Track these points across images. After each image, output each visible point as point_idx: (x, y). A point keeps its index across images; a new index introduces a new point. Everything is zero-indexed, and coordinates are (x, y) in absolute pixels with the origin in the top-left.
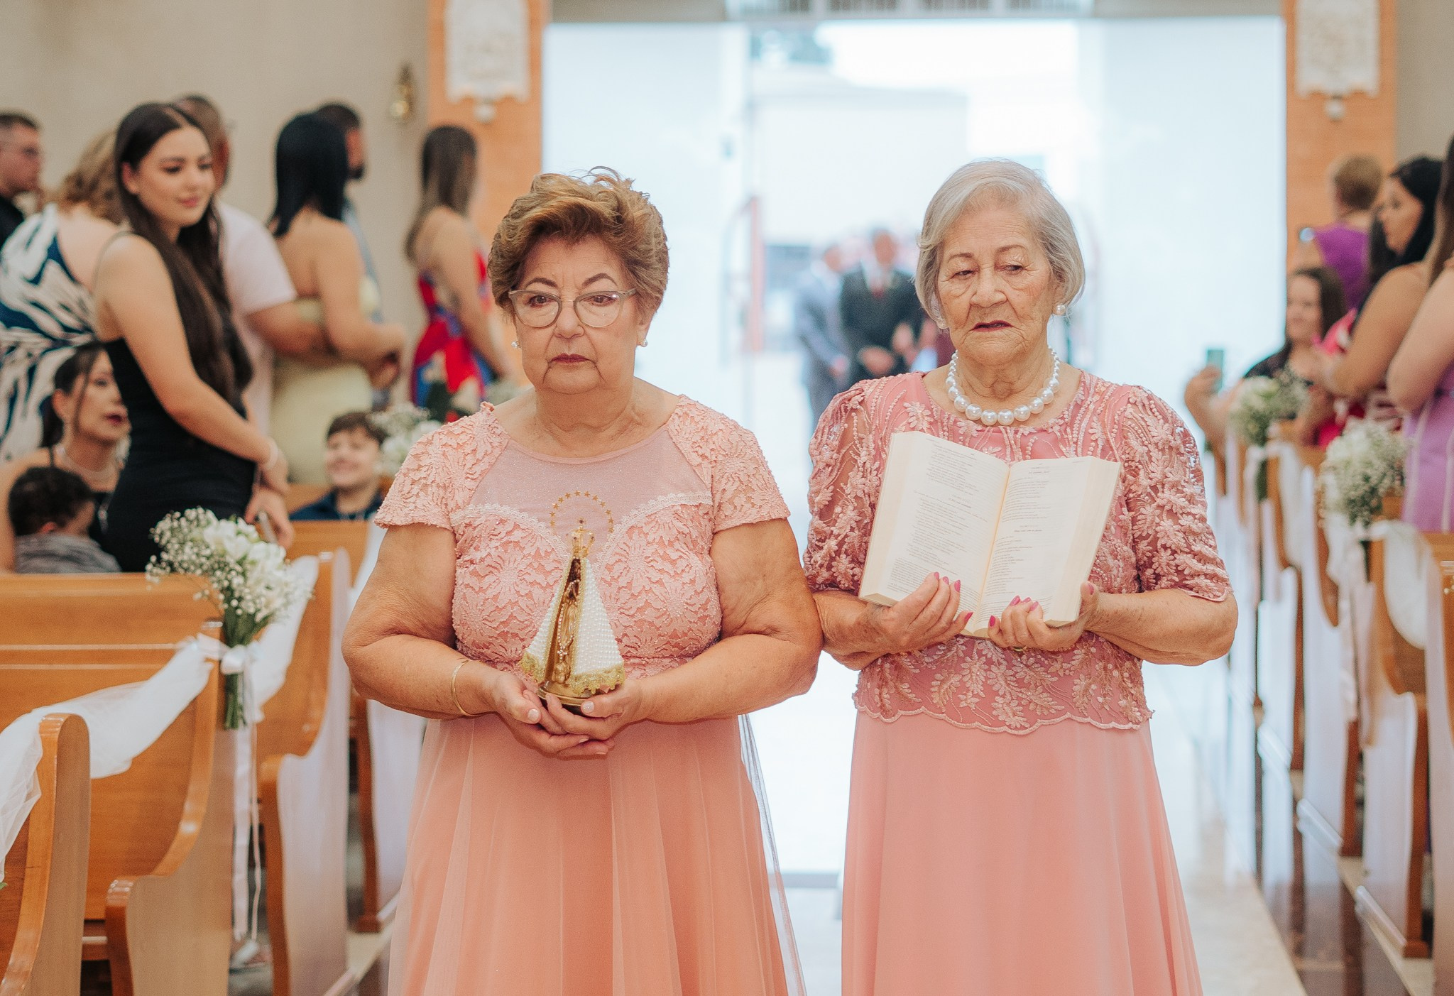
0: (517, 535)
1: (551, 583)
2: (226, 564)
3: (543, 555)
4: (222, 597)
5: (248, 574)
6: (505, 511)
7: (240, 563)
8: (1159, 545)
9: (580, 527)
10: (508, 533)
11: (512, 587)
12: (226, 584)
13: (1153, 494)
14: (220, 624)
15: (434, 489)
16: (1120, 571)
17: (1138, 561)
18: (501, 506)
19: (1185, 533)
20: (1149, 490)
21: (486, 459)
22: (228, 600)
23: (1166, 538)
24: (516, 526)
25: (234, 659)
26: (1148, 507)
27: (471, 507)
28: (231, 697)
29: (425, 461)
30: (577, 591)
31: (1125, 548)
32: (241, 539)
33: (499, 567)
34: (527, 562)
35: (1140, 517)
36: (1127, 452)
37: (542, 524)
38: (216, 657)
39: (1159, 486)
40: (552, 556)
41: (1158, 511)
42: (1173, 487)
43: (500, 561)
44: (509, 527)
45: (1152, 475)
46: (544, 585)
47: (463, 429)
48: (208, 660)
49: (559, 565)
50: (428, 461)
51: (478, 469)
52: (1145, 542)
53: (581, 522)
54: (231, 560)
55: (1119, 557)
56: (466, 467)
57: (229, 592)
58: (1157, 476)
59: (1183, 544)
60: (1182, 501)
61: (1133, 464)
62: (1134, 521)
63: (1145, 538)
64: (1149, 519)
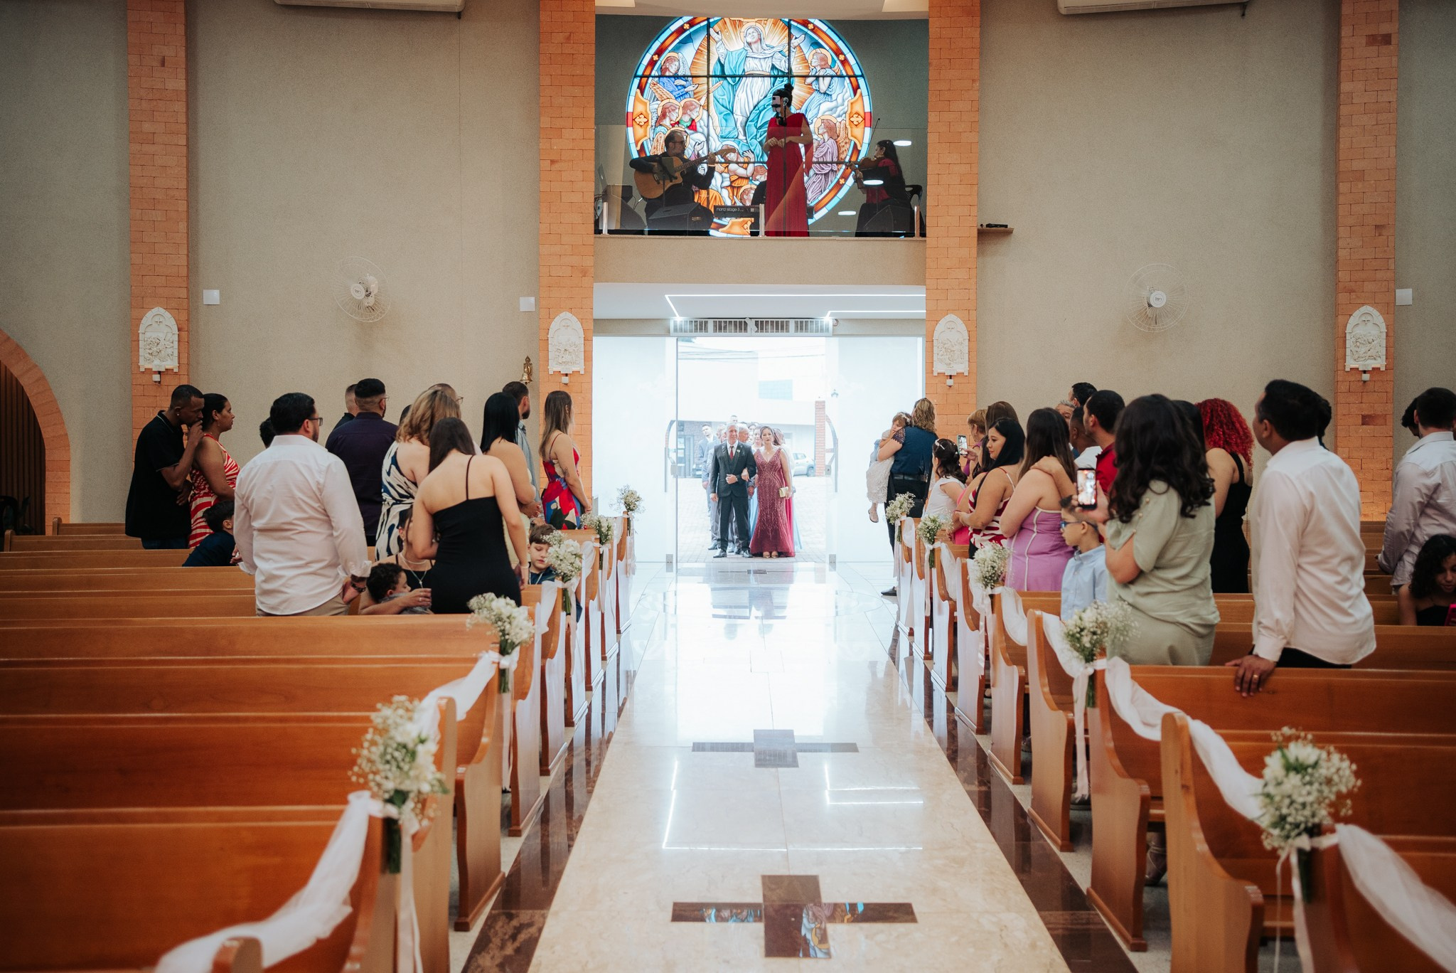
2: (502, 619)
4: (501, 634)
5: (512, 623)
7: (508, 618)
12: (502, 628)
14: (498, 645)
22: (504, 635)
25: (506, 662)
28: (503, 679)
32: (509, 607)
38: (497, 661)
48: (494, 663)
54: (504, 617)
57: (503, 631)
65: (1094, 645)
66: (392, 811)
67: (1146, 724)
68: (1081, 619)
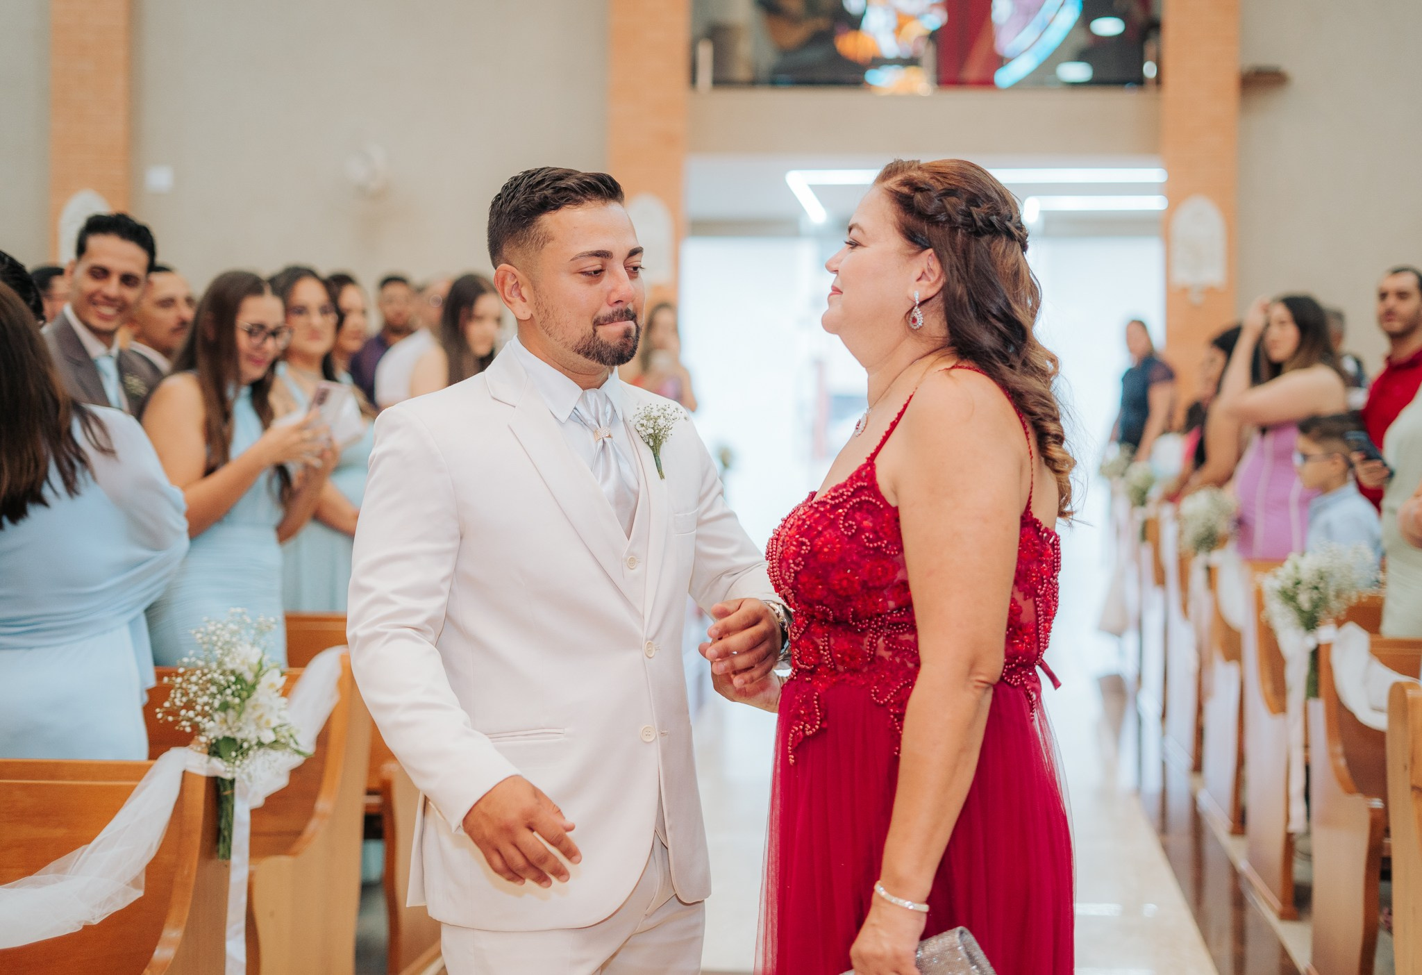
65: (1316, 605)
66: (219, 767)
67: (1376, 709)
68: (1297, 568)
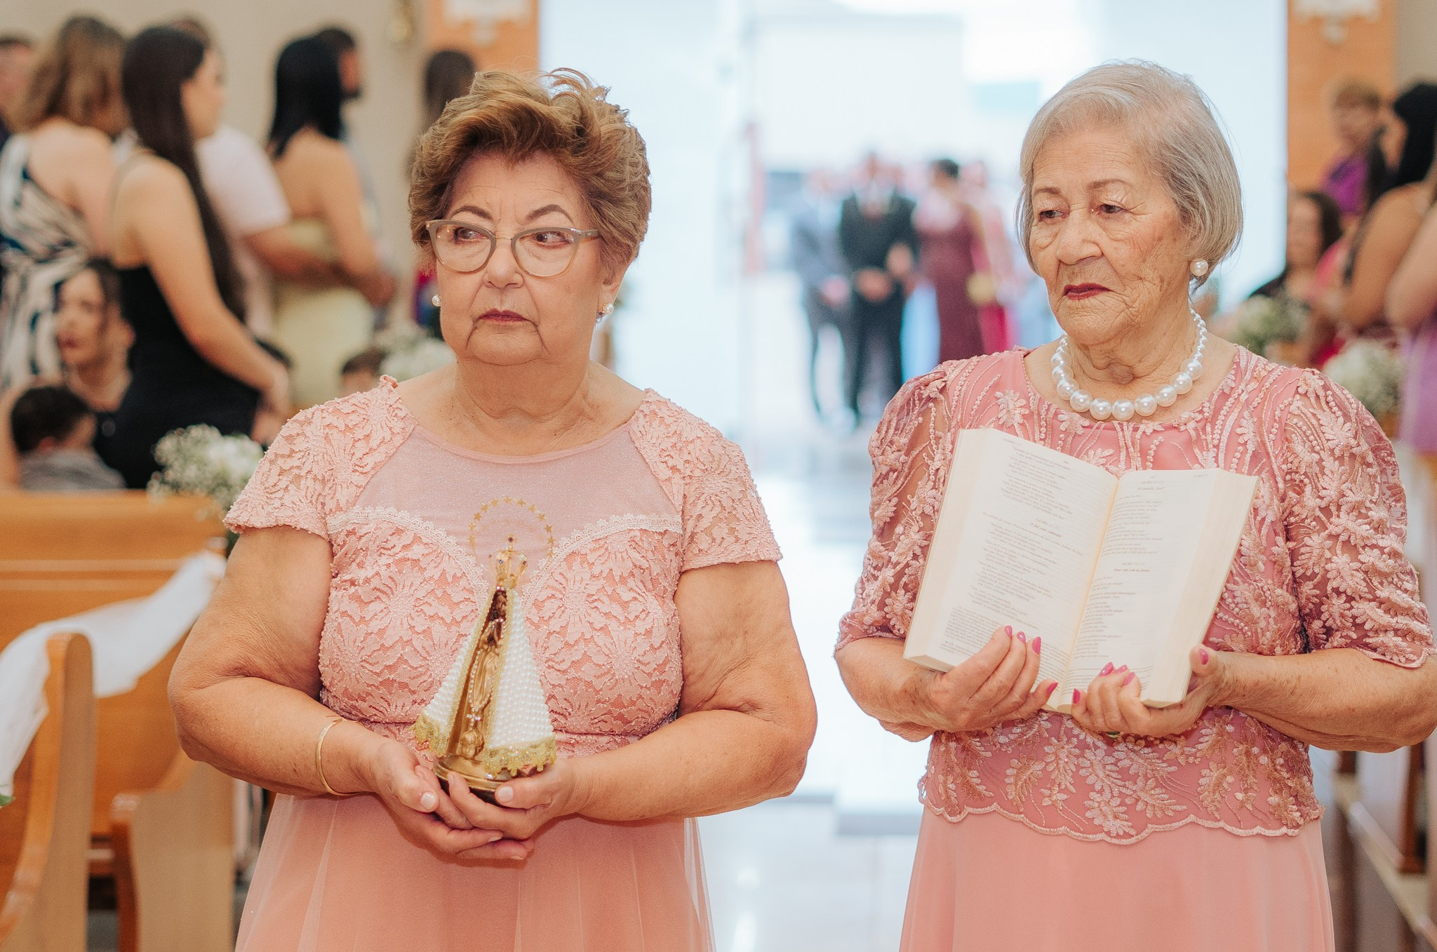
0: (417, 551)
1: (459, 619)
3: (450, 580)
6: (403, 518)
8: (1329, 589)
9: (507, 546)
10: (405, 547)
11: (405, 621)
13: (1324, 518)
15: (310, 482)
16: (1268, 623)
17: (1300, 609)
18: (398, 510)
19: (1366, 573)
20: (1318, 513)
21: (383, 448)
23: (1338, 579)
24: (417, 539)
26: (1315, 537)
27: (357, 509)
29: (300, 444)
30: (499, 634)
31: (1279, 591)
33: (389, 592)
34: (428, 587)
35: (1303, 550)
36: (1290, 460)
37: (452, 539)
39: (1333, 508)
40: (463, 583)
41: (1329, 543)
42: (1353, 509)
43: (392, 584)
44: (406, 538)
45: (1323, 493)
46: (448, 621)
47: (354, 408)
49: (471, 596)
50: (304, 446)
51: (370, 461)
52: (1310, 584)
53: (511, 540)
55: (1269, 604)
56: (355, 458)
58: (1331, 494)
59: (1363, 588)
60: (1364, 529)
61: (1296, 477)
62: (1293, 554)
63: (1310, 578)
64: (1316, 552)
